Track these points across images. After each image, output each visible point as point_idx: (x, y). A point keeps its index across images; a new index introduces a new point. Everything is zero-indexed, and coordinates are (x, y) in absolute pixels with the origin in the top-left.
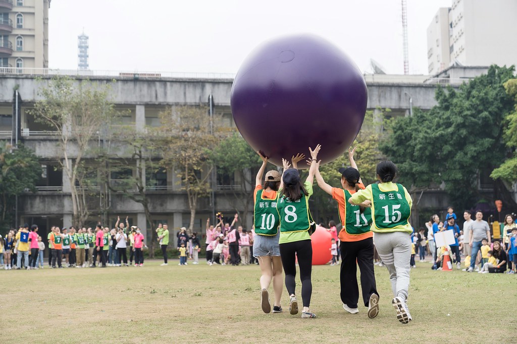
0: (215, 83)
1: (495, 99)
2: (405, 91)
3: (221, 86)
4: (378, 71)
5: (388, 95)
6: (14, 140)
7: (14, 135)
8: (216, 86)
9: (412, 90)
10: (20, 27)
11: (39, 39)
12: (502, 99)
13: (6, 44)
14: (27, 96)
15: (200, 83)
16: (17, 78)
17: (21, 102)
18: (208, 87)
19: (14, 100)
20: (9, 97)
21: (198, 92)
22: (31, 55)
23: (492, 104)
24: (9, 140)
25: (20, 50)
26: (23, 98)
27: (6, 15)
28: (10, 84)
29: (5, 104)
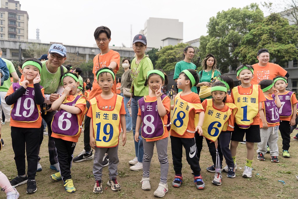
0: (79, 47)
1: (153, 57)
2: (131, 53)
3: (81, 48)
4: (124, 46)
5: (126, 53)
6: (19, 60)
7: (19, 59)
8: (79, 48)
9: (132, 52)
10: (19, 26)
11: (25, 30)
12: (155, 57)
13: (15, 31)
14: (23, 48)
15: (75, 47)
16: (20, 42)
17: (21, 49)
18: (77, 49)
19: (19, 48)
20: (18, 48)
21: (74, 49)
22: (23, 35)
23: (152, 58)
24: (18, 60)
25: (19, 33)
26: (22, 48)
27: (15, 22)
28: (18, 44)
29: (17, 50)
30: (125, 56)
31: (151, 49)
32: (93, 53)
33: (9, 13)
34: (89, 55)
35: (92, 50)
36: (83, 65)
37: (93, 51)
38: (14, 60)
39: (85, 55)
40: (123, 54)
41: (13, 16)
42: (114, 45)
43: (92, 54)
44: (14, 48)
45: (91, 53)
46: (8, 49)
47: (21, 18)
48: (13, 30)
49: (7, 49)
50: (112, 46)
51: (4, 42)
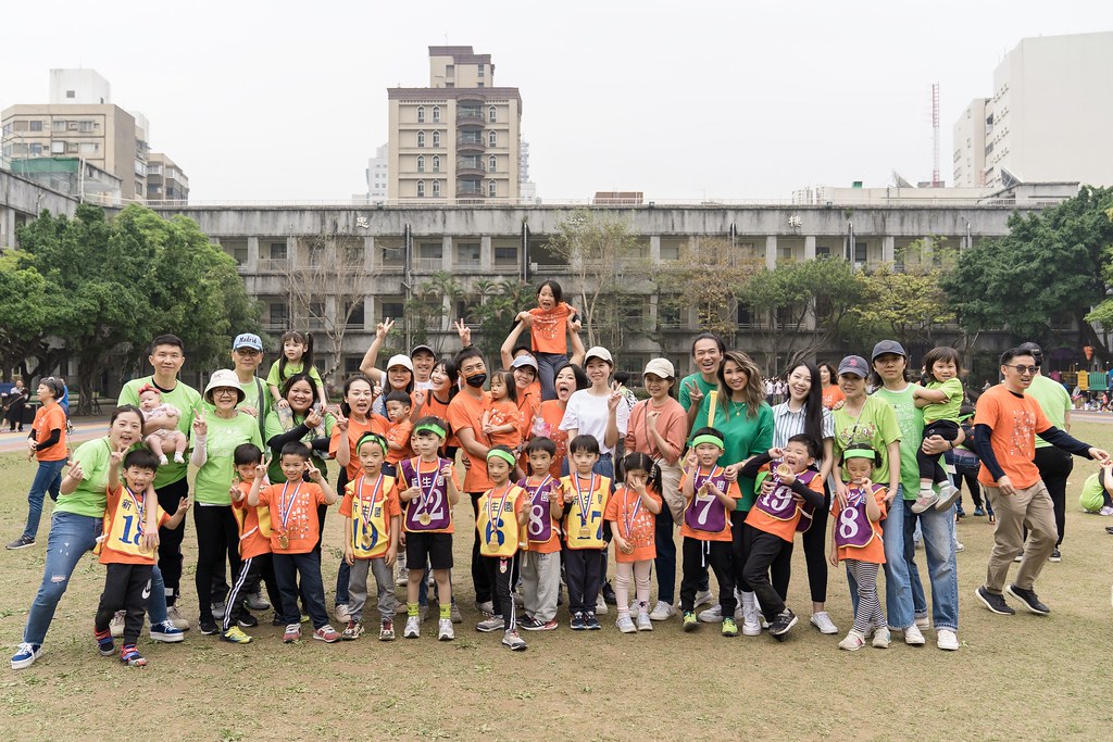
0: (738, 210)
1: (1093, 228)
2: (962, 214)
3: (745, 213)
4: (902, 184)
6: (523, 275)
7: (523, 270)
8: (740, 213)
9: (970, 214)
10: (493, 146)
11: (513, 157)
12: (1103, 228)
13: (478, 165)
14: (535, 228)
15: (722, 211)
16: (525, 209)
17: (529, 235)
18: (730, 215)
19: (523, 232)
20: (517, 230)
21: (719, 220)
22: (505, 177)
23: (1089, 234)
24: (517, 275)
25: (493, 171)
26: (532, 231)
27: (478, 133)
28: (519, 215)
29: (514, 237)
30: (935, 231)
31: (1074, 193)
32: (795, 226)
33: (461, 104)
34: (779, 236)
35: (789, 216)
36: (760, 281)
37: (796, 219)
38: (504, 275)
39: (764, 238)
40: (925, 223)
41: (474, 111)
42: (858, 184)
43: (791, 231)
44: (505, 232)
45: (784, 232)
46: (487, 236)
47: (500, 115)
48: (472, 163)
49: (483, 239)
50: (850, 186)
51: (472, 214)
